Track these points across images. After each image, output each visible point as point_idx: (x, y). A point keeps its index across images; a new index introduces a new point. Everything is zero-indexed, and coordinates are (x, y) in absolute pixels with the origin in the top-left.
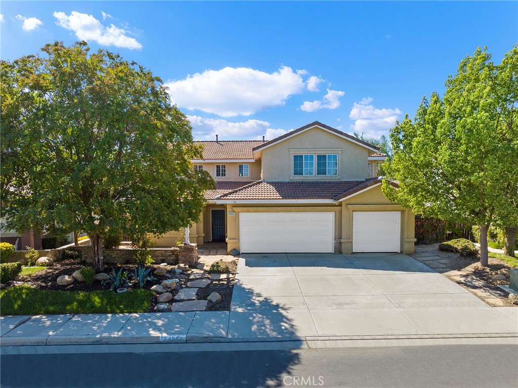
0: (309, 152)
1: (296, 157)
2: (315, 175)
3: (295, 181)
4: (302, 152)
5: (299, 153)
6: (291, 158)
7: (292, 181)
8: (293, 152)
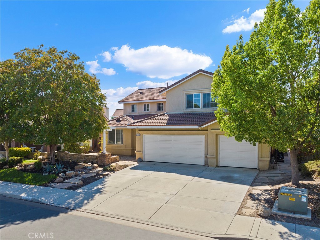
0: (197, 92)
1: (188, 96)
2: (201, 108)
3: (187, 113)
4: (192, 92)
5: (190, 93)
6: (185, 97)
7: (186, 113)
8: (186, 93)
